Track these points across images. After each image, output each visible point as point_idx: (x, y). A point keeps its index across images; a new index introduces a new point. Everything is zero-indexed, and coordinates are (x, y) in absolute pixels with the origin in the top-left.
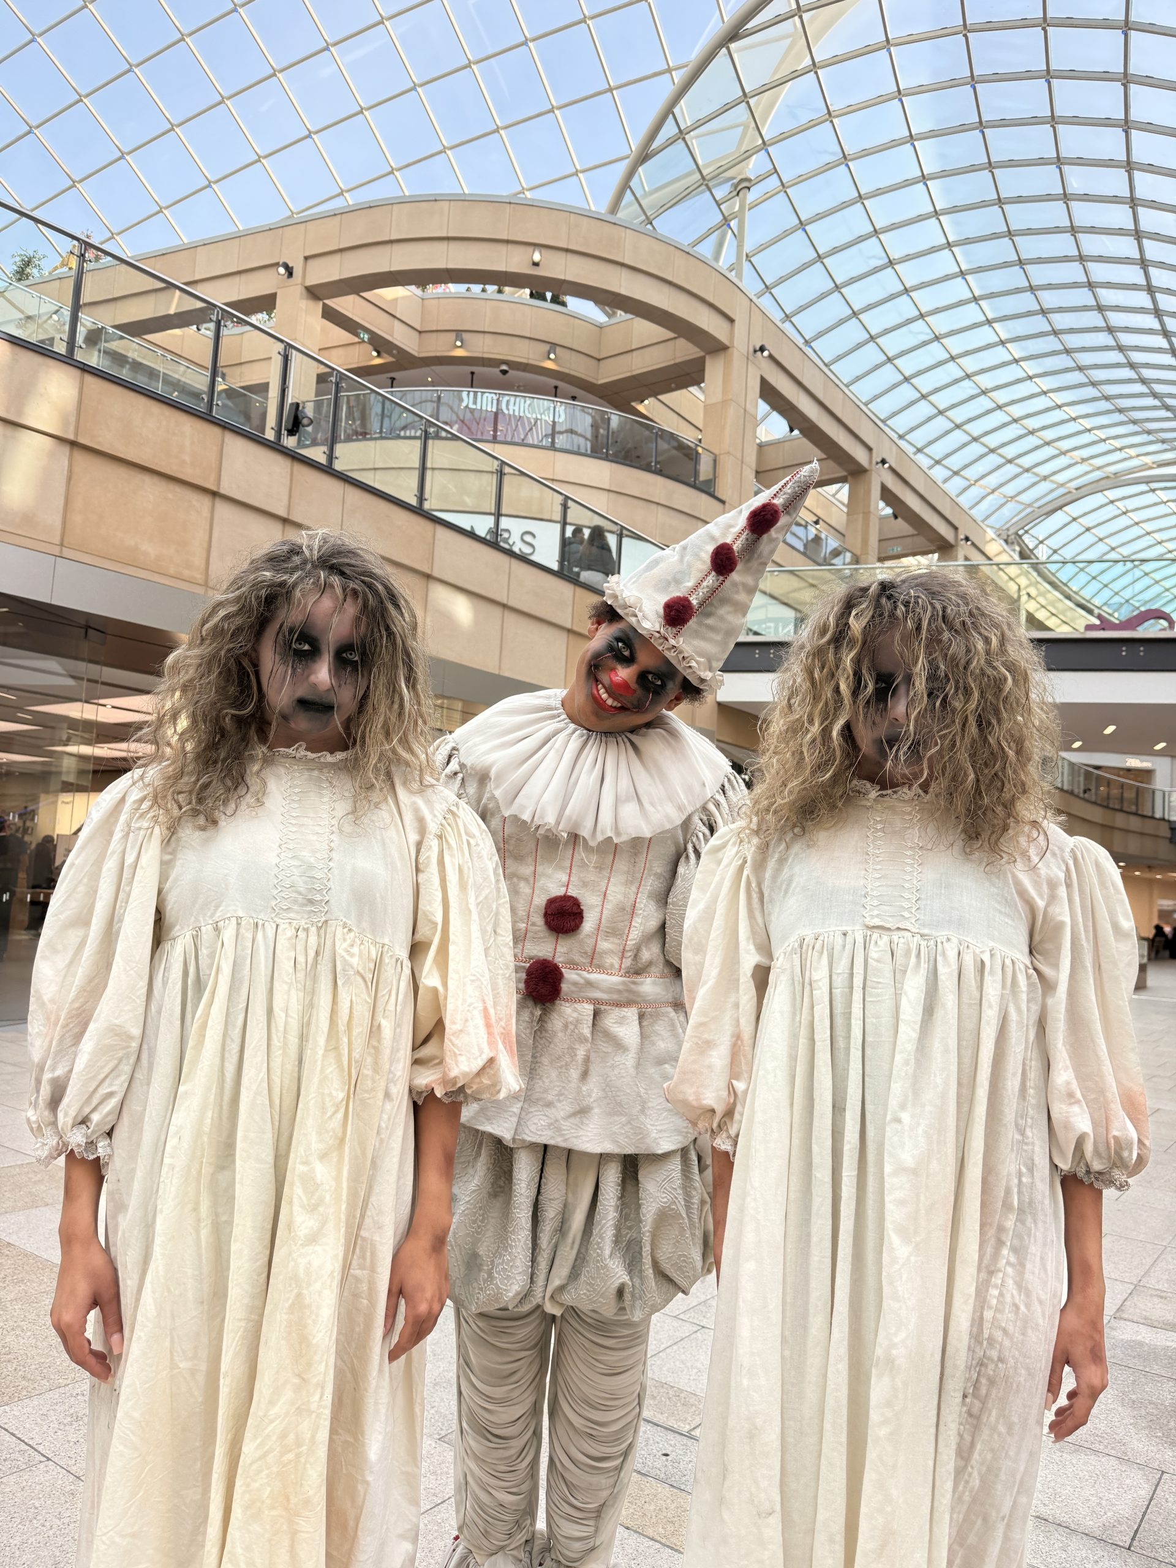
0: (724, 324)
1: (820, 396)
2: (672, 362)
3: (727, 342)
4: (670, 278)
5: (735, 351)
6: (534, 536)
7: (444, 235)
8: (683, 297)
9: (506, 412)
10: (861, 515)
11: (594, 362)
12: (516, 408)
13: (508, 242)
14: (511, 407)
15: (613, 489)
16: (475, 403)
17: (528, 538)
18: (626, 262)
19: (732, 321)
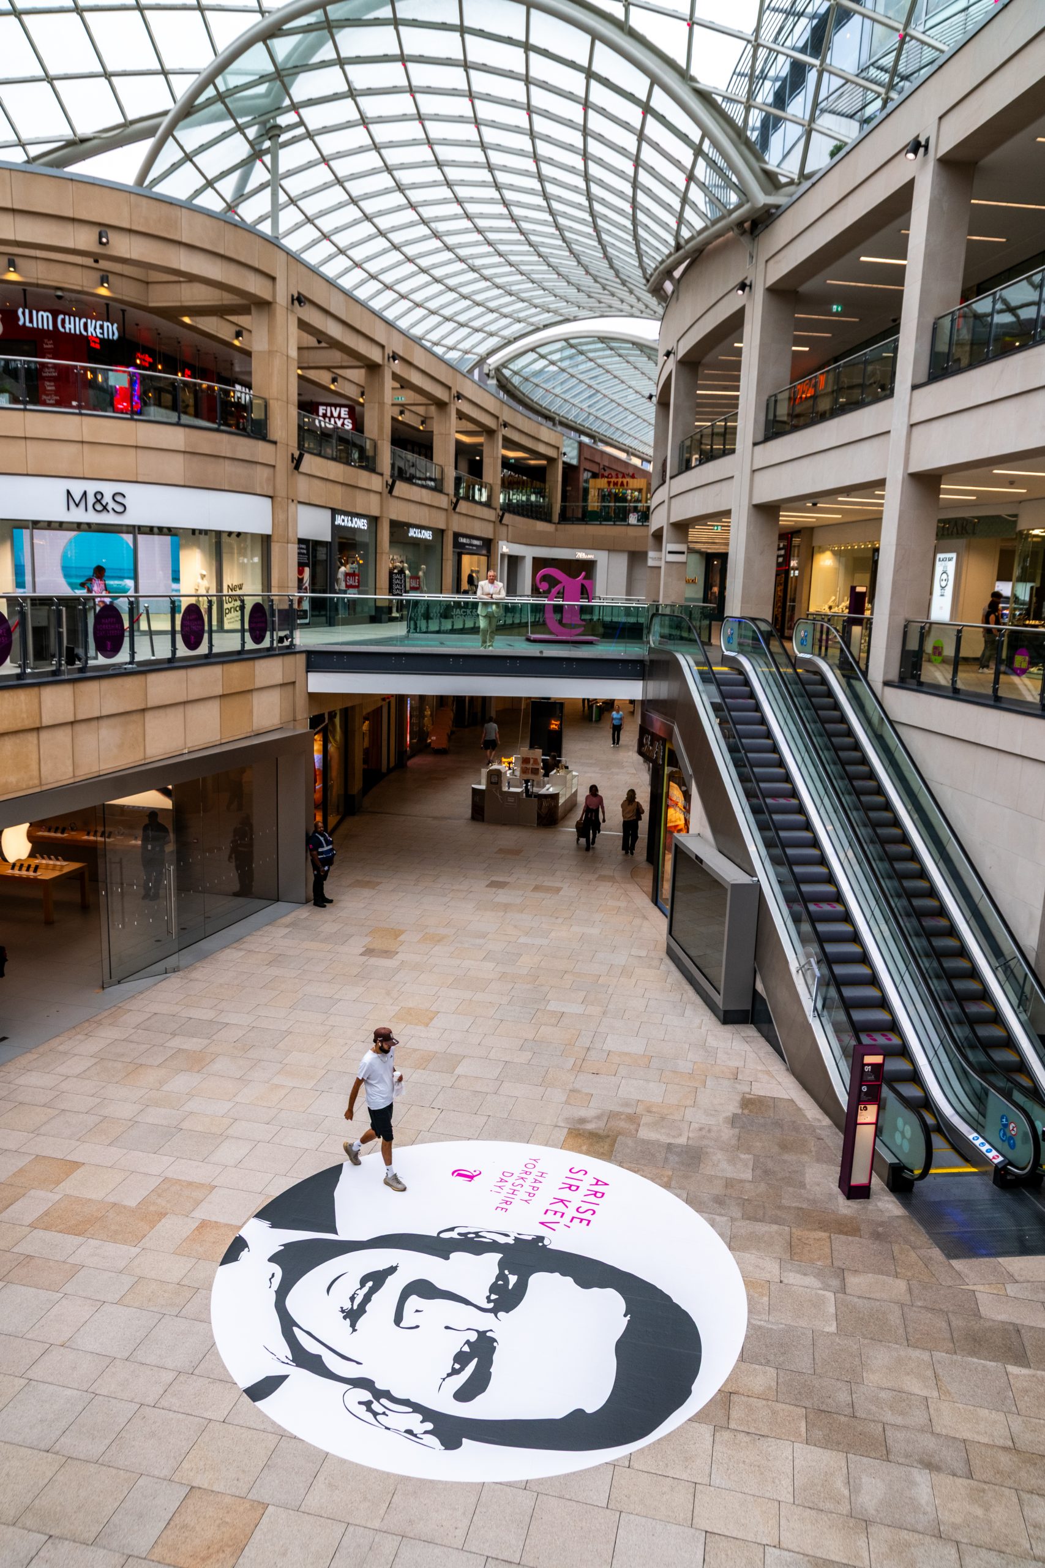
0: (268, 283)
1: (344, 317)
2: (219, 303)
3: (269, 298)
4: (222, 252)
5: (278, 307)
6: (124, 496)
7: (9, 205)
8: (233, 268)
9: (62, 330)
10: (377, 405)
11: (144, 285)
12: (72, 326)
13: (73, 220)
14: (67, 325)
15: (188, 450)
16: (31, 321)
17: (119, 499)
18: (184, 240)
19: (273, 279)
